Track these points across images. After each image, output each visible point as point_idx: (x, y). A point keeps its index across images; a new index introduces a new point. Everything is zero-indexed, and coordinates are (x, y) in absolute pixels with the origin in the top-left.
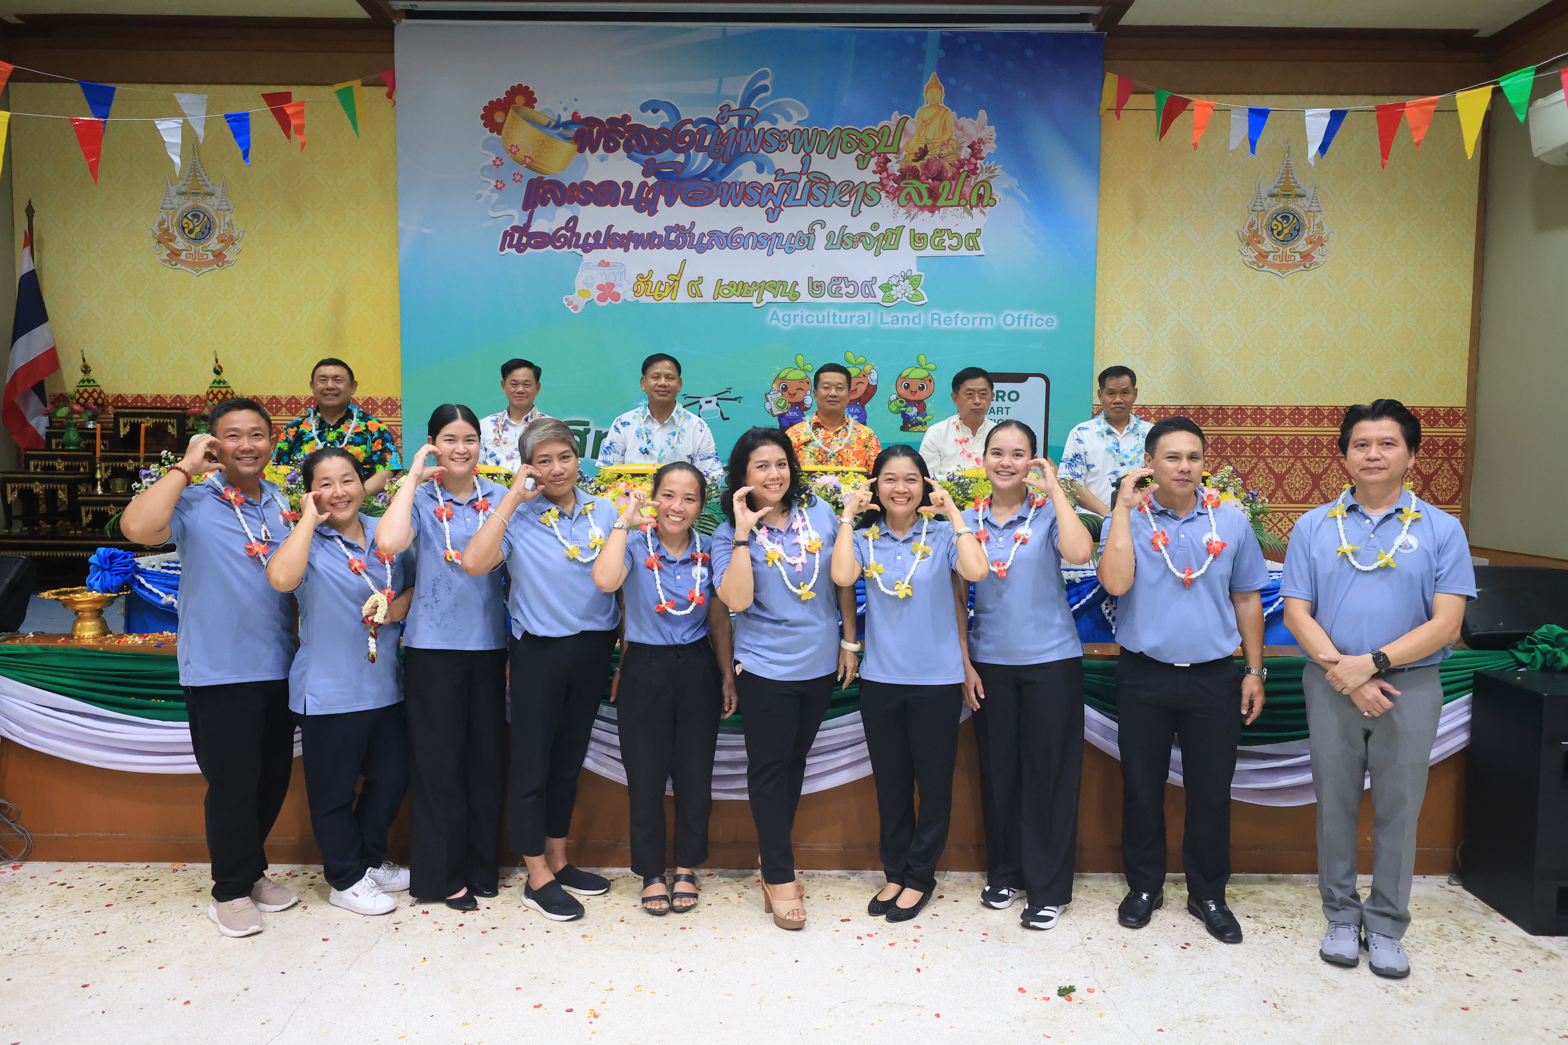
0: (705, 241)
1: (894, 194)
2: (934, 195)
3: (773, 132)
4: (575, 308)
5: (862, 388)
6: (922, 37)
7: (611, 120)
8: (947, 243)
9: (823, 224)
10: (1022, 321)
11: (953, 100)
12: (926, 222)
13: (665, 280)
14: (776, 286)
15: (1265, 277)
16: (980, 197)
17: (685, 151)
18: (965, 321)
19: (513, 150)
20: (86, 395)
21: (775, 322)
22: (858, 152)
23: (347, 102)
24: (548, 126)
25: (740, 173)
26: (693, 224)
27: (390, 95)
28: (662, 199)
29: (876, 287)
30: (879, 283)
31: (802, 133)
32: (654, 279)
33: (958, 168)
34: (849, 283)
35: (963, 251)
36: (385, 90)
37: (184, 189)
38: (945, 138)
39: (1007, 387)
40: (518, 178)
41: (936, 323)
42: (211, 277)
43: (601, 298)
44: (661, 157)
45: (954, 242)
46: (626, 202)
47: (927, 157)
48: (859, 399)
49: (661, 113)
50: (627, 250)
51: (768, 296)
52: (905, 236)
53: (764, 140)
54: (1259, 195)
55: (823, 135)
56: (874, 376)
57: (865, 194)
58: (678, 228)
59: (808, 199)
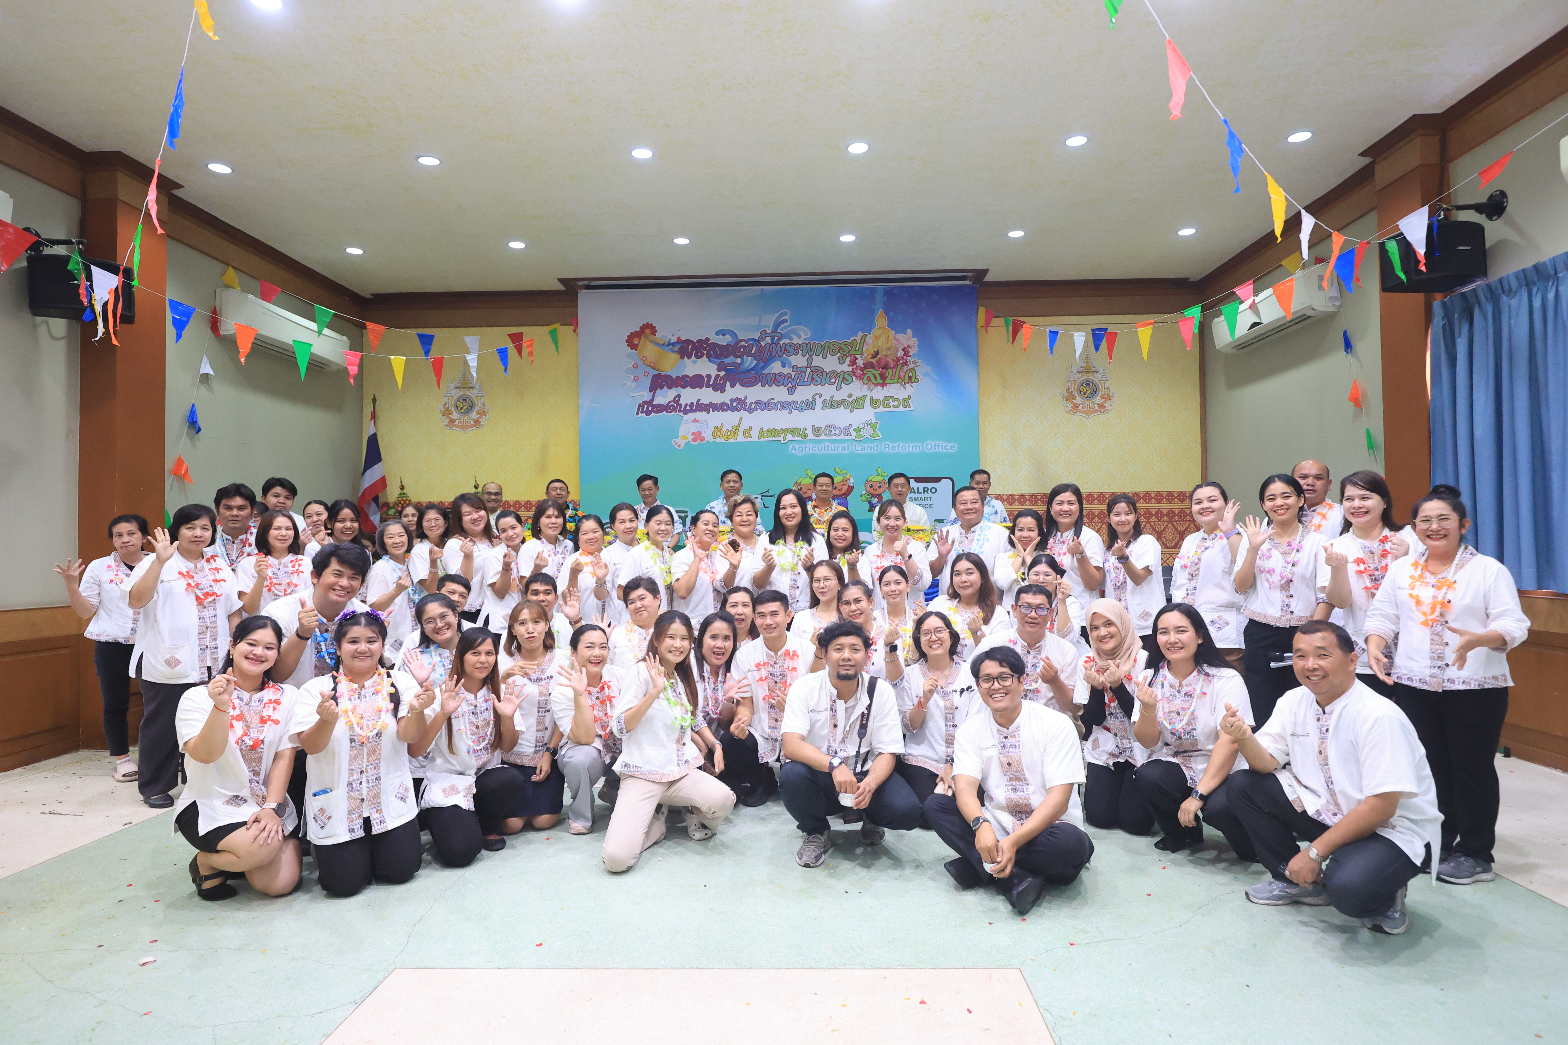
0: (753, 406)
1: (860, 377)
2: (883, 377)
3: (791, 345)
4: (679, 446)
5: (845, 488)
6: (874, 291)
7: (699, 341)
8: (892, 404)
9: (820, 395)
10: (937, 447)
11: (893, 324)
12: (879, 393)
13: (730, 429)
14: (794, 431)
15: (1078, 418)
16: (910, 378)
17: (741, 356)
18: (904, 448)
19: (644, 359)
20: (402, 502)
21: (794, 451)
22: (839, 354)
23: (554, 335)
24: (664, 344)
25: (772, 368)
26: (746, 397)
27: (574, 331)
28: (728, 383)
29: (851, 430)
30: (853, 427)
31: (807, 345)
32: (724, 429)
33: (897, 362)
34: (836, 428)
35: (901, 408)
36: (572, 328)
37: (458, 385)
38: (889, 345)
39: (930, 485)
40: (646, 374)
41: (887, 449)
42: (472, 433)
43: (694, 440)
44: (727, 361)
45: (896, 403)
46: (708, 386)
47: (878, 356)
48: (843, 494)
49: (727, 336)
50: (708, 413)
51: (789, 437)
52: (868, 401)
53: (785, 349)
54: (1071, 373)
55: (819, 345)
56: (852, 481)
57: (844, 378)
58: (737, 399)
59: (811, 381)
